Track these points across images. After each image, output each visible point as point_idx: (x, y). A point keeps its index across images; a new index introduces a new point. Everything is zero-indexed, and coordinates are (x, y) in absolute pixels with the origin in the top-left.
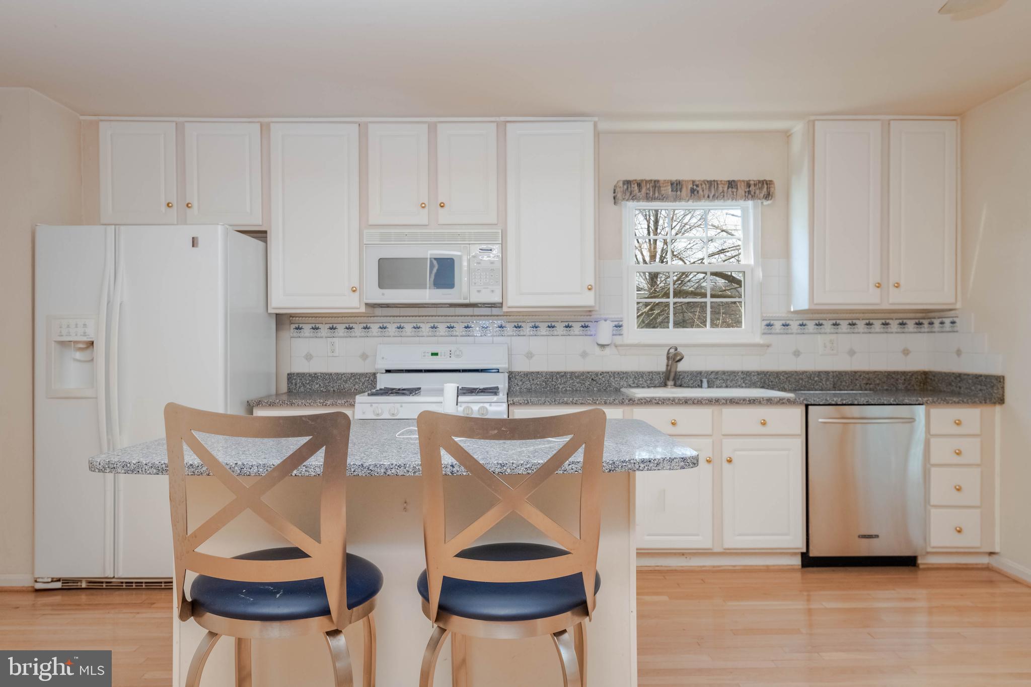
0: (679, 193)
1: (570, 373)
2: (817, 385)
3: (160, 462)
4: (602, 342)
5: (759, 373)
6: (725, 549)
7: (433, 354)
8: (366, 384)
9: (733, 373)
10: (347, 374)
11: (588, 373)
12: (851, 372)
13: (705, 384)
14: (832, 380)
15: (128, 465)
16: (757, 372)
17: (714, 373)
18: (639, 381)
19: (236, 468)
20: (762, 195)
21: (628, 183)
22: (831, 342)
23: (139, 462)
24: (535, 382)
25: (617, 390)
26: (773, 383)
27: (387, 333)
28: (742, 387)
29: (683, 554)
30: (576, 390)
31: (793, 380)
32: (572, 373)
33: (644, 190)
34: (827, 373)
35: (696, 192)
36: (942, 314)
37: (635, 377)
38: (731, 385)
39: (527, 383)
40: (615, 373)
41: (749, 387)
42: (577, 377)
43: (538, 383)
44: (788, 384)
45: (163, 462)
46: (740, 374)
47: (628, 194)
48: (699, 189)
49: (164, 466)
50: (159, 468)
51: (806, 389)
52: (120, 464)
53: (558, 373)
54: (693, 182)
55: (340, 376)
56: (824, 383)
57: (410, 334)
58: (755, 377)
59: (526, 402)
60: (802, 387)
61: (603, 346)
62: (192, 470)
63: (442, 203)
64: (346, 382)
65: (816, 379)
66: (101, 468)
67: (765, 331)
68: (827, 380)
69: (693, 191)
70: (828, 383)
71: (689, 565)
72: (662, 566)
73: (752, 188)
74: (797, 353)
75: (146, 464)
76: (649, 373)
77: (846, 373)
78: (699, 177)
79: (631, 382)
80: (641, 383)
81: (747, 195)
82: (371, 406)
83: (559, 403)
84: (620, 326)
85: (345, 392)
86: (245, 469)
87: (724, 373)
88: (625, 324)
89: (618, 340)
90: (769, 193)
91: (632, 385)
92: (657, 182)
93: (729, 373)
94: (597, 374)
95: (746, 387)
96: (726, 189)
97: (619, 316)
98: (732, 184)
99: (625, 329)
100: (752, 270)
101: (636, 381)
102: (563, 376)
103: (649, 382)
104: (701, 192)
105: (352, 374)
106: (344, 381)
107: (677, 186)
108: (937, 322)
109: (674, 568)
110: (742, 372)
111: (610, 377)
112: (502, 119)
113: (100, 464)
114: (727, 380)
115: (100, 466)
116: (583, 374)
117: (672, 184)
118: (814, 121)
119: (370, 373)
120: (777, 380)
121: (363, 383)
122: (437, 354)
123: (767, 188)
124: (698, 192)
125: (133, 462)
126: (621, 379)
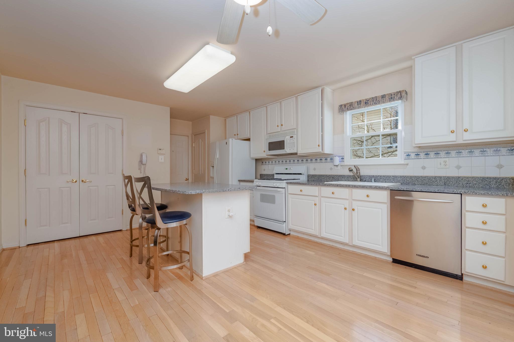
0: (361, 105)
2: (434, 183)
4: (336, 164)
5: (401, 177)
6: (353, 245)
7: (286, 169)
9: (389, 177)
10: (271, 174)
11: (331, 175)
12: (456, 177)
13: (373, 180)
14: (443, 181)
16: (400, 176)
17: (379, 176)
22: (445, 162)
26: (409, 181)
29: (342, 244)
31: (420, 180)
32: (326, 175)
33: (346, 107)
34: (440, 177)
35: (367, 103)
37: (347, 177)
38: (388, 181)
40: (340, 175)
42: (328, 177)
44: (417, 182)
46: (392, 177)
48: (369, 102)
51: (427, 184)
56: (438, 182)
58: (399, 178)
60: (425, 184)
61: (337, 166)
63: (282, 125)
65: (433, 180)
67: (406, 158)
68: (440, 180)
69: (366, 103)
70: (441, 182)
71: (344, 248)
72: (334, 246)
73: (393, 96)
74: (424, 168)
77: (453, 177)
79: (346, 179)
80: (350, 179)
81: (390, 99)
84: (343, 158)
87: (384, 176)
88: (345, 158)
89: (342, 163)
90: (402, 97)
92: (352, 103)
93: (386, 176)
94: (334, 176)
96: (380, 99)
97: (343, 155)
98: (383, 97)
99: (345, 160)
100: (401, 131)
101: (348, 179)
102: (323, 176)
103: (353, 179)
107: (359, 103)
109: (338, 248)
110: (393, 176)
111: (339, 177)
112: (297, 95)
114: (386, 179)
116: (330, 175)
120: (411, 180)
123: (400, 94)
124: (368, 103)
126: (343, 177)
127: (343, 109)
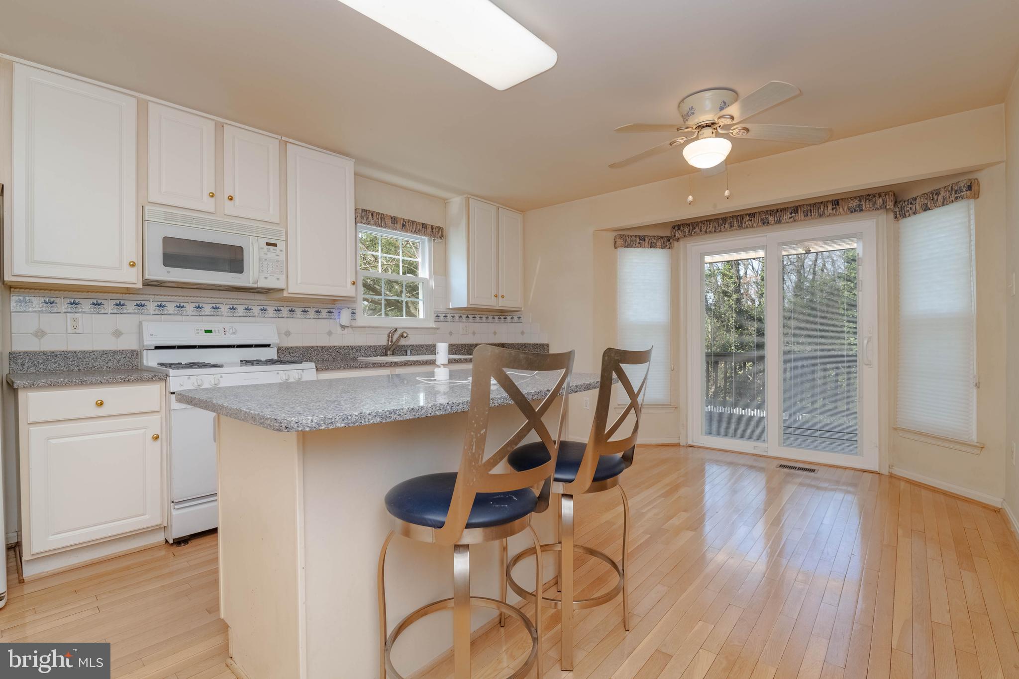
0: (396, 225)
1: (321, 347)
3: (383, 410)
4: (343, 324)
7: (206, 331)
8: (122, 361)
10: (97, 351)
11: (335, 347)
13: (409, 353)
15: (350, 418)
18: (368, 352)
19: (448, 407)
20: (439, 236)
21: (364, 211)
22: (466, 327)
23: (361, 413)
24: (294, 355)
25: (355, 359)
27: (185, 312)
28: (426, 355)
30: (326, 360)
32: (323, 347)
33: (375, 219)
35: (405, 226)
36: (513, 313)
37: (366, 350)
38: (421, 353)
39: (288, 356)
40: (352, 346)
41: (429, 355)
42: (327, 350)
43: (297, 355)
45: (386, 410)
46: (425, 346)
47: (365, 219)
48: (407, 225)
49: (387, 413)
50: (383, 416)
52: (340, 417)
53: (312, 347)
54: (404, 219)
55: (88, 354)
57: (209, 314)
58: (432, 348)
59: (327, 368)
61: (343, 327)
62: (414, 414)
63: (229, 196)
64: (96, 360)
66: (314, 425)
67: (436, 320)
69: (403, 225)
73: (434, 230)
74: (451, 333)
75: (369, 414)
76: (374, 346)
78: (407, 217)
79: (363, 353)
81: (431, 234)
82: (189, 378)
83: (350, 368)
84: (355, 313)
85: (95, 370)
86: (454, 407)
87: (417, 346)
88: (358, 311)
89: (354, 323)
90: (442, 235)
91: (364, 355)
92: (382, 215)
94: (340, 348)
95: (428, 354)
96: (421, 228)
98: (424, 226)
99: (358, 315)
100: (428, 281)
101: (366, 353)
102: (316, 350)
103: (374, 353)
104: (408, 227)
105: (103, 351)
106: (92, 359)
107: (394, 220)
108: (509, 318)
111: (349, 349)
112: (286, 139)
113: (312, 421)
114: (419, 350)
115: (313, 424)
116: (330, 347)
117: (392, 218)
118: (469, 198)
119: (127, 350)
121: (119, 361)
122: (211, 332)
123: (441, 232)
125: (354, 413)
126: (357, 351)
127: (369, 220)
